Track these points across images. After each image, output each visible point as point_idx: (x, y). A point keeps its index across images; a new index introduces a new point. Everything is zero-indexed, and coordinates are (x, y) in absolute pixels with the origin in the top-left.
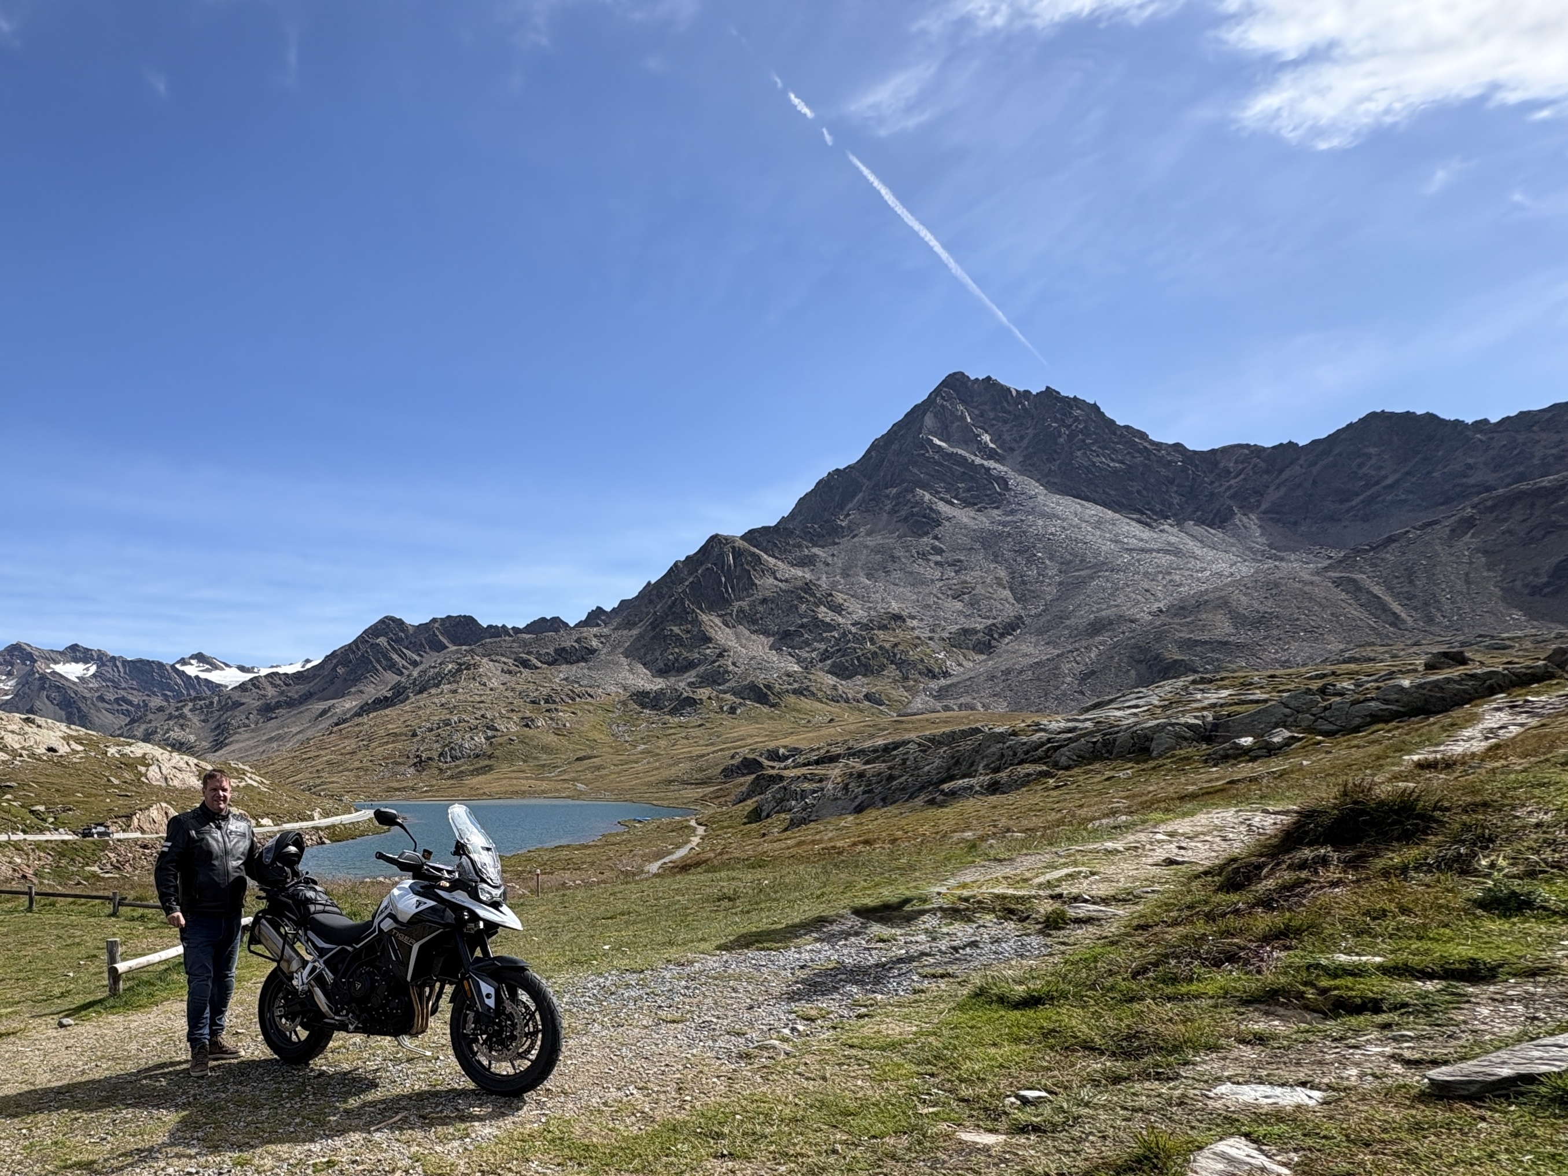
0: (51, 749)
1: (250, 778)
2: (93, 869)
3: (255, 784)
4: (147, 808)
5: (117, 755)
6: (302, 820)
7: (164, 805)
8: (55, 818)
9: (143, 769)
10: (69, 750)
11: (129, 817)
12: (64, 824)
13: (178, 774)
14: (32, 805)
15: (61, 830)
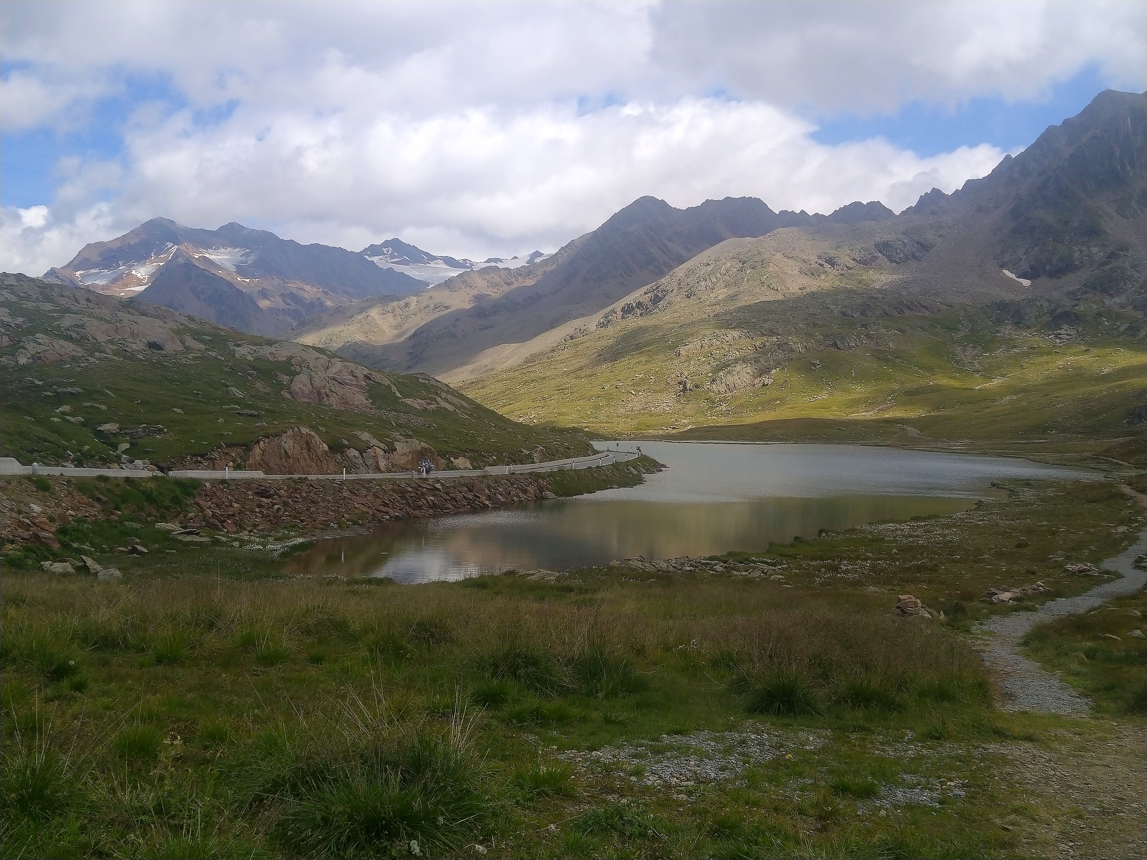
0: (153, 346)
1: (446, 400)
2: (169, 526)
3: (450, 408)
4: (278, 435)
5: (249, 358)
6: (515, 462)
7: (305, 430)
8: (132, 444)
9: (285, 379)
10: (180, 348)
11: (247, 447)
12: (143, 454)
13: (337, 388)
14: (100, 424)
15: (138, 462)
